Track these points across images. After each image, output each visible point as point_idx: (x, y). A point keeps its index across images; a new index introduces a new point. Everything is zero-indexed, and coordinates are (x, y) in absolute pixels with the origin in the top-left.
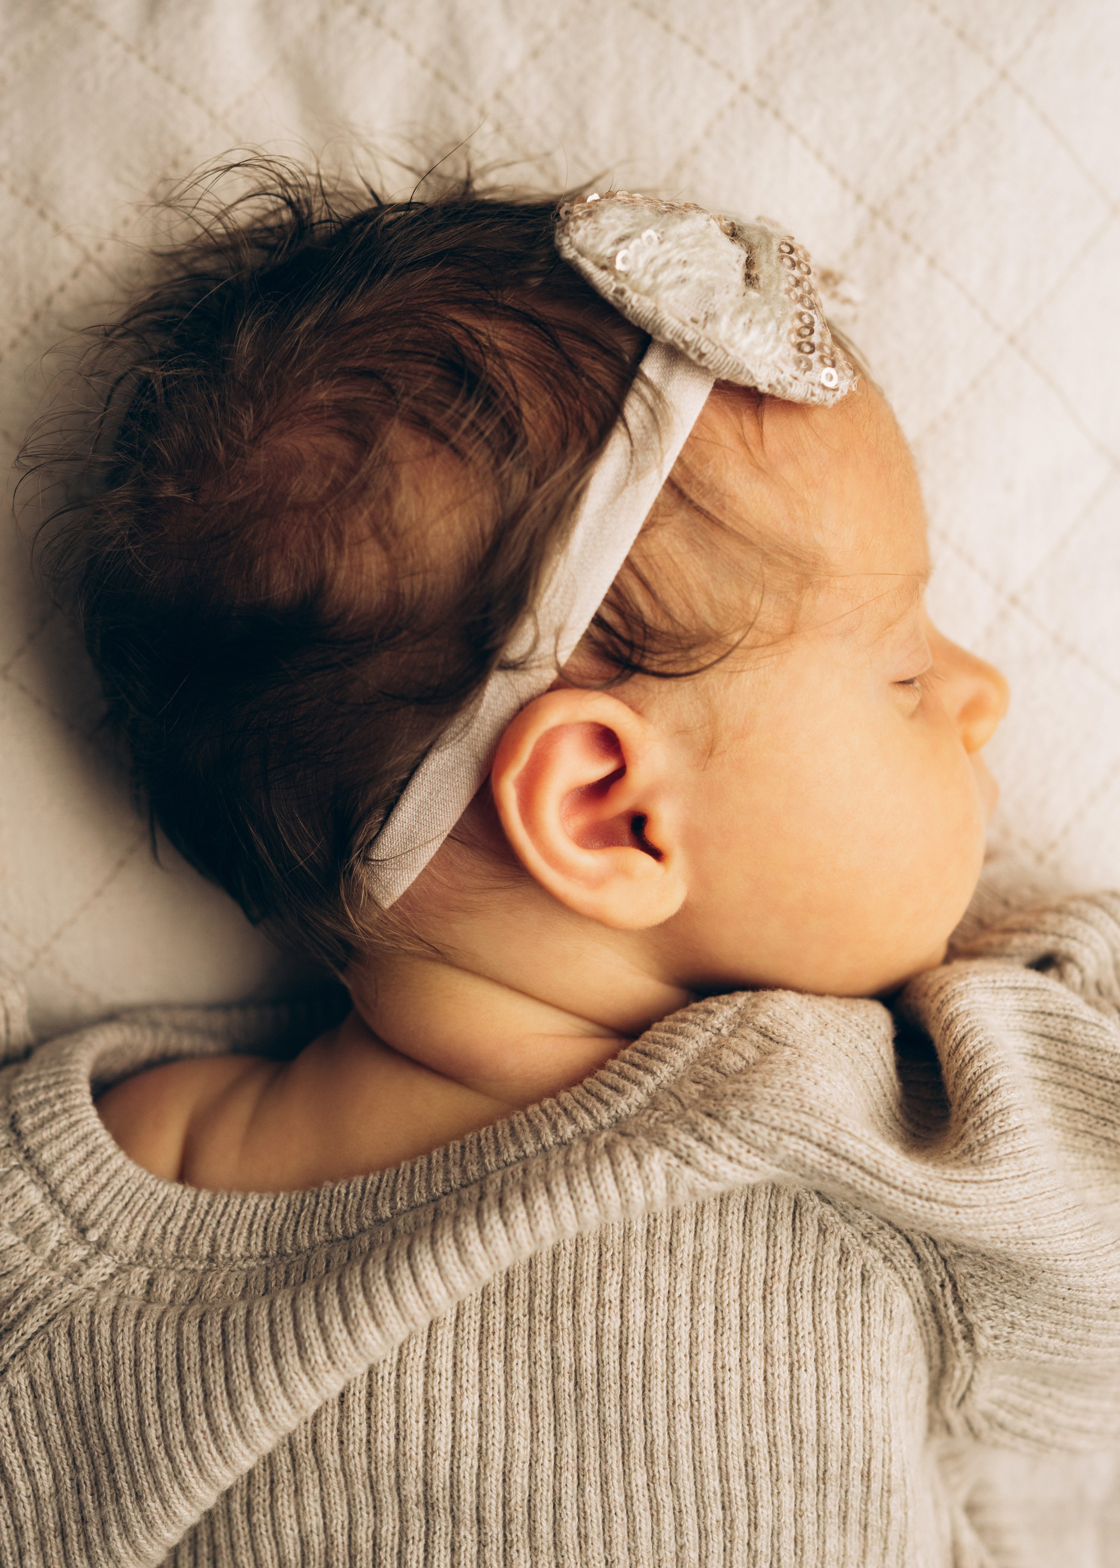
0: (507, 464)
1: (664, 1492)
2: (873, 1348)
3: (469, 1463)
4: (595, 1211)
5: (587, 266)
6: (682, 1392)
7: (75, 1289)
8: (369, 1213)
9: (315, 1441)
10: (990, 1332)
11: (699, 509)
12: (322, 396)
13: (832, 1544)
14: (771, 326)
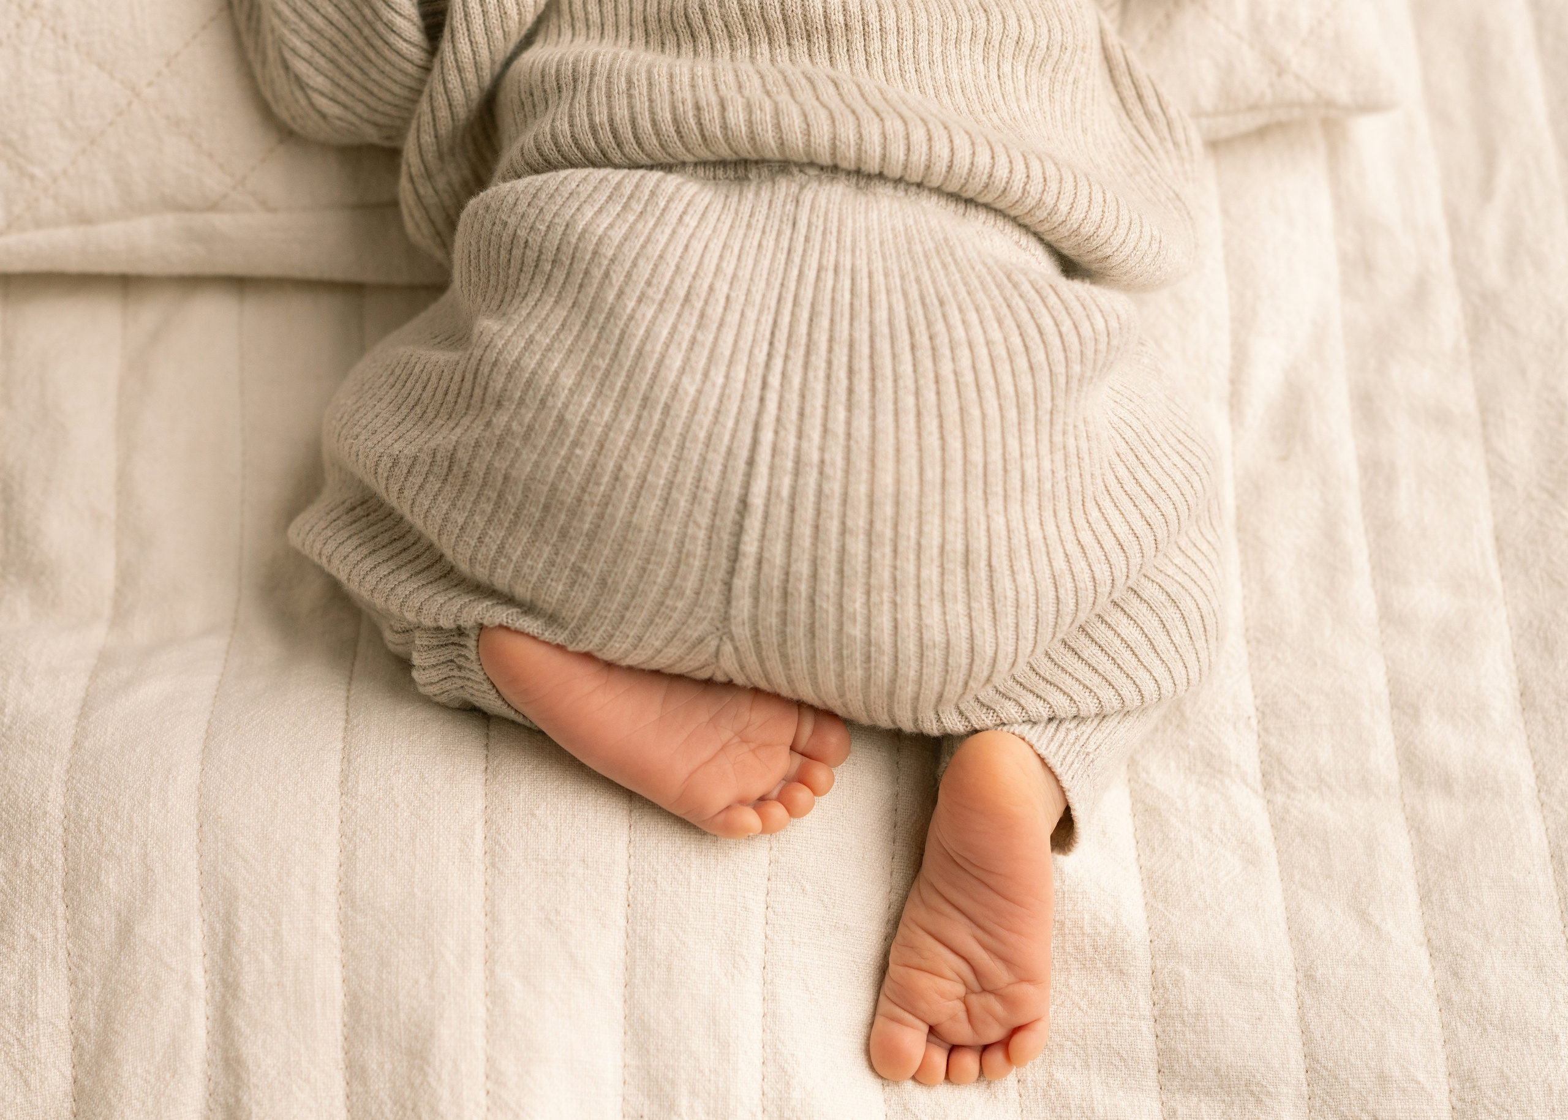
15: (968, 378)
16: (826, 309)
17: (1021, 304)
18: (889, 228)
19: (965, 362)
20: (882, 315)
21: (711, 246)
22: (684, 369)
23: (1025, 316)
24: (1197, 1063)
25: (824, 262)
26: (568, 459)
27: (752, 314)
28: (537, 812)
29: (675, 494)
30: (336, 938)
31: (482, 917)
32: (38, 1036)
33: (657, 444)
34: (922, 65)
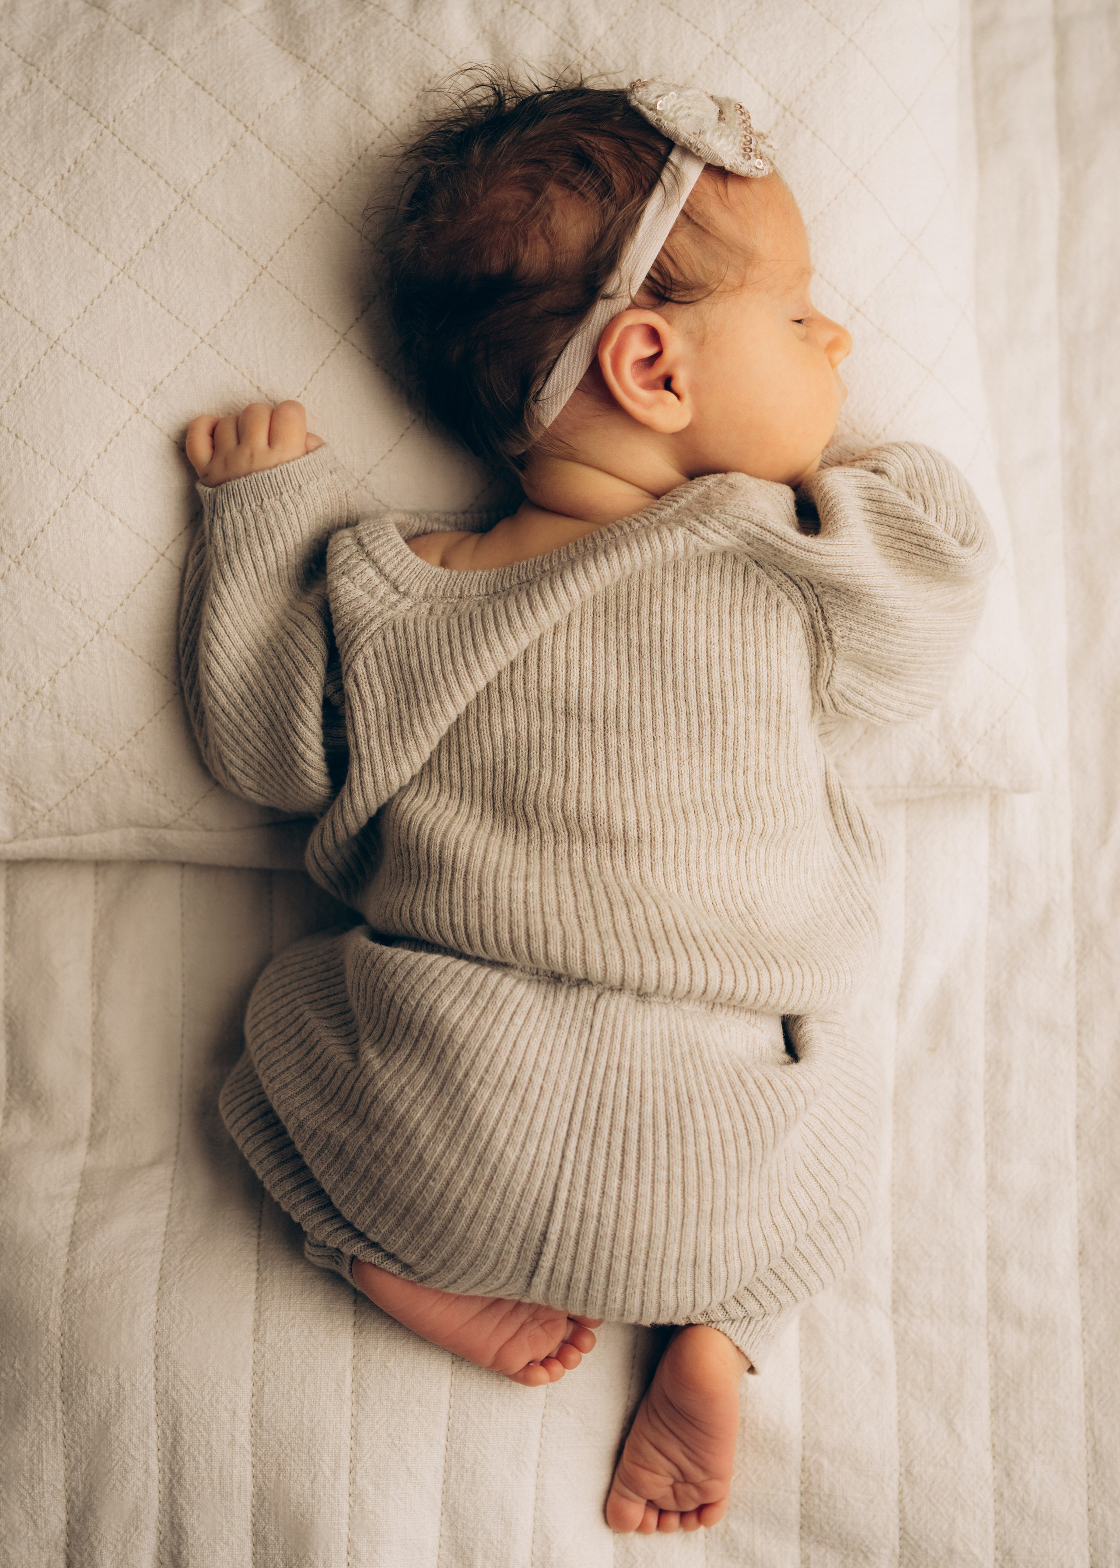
0: (606, 200)
1: (682, 704)
2: (782, 639)
3: (587, 691)
4: (650, 554)
5: (643, 108)
6: (691, 654)
7: (394, 612)
8: (539, 569)
9: (511, 685)
10: (839, 633)
11: (696, 224)
12: (517, 172)
13: (763, 736)
14: (731, 138)
15: (705, 1156)
16: (609, 1102)
17: (746, 1098)
18: (658, 1032)
19: (704, 1145)
20: (648, 1108)
21: (532, 1043)
22: (508, 1140)
23: (748, 1108)
24: (827, 1528)
25: (611, 1063)
26: (425, 1185)
27: (558, 1101)
28: (389, 1364)
29: (496, 1225)
30: (249, 1447)
31: (348, 1441)
32: (43, 1492)
33: (487, 1189)
34: (690, 866)
